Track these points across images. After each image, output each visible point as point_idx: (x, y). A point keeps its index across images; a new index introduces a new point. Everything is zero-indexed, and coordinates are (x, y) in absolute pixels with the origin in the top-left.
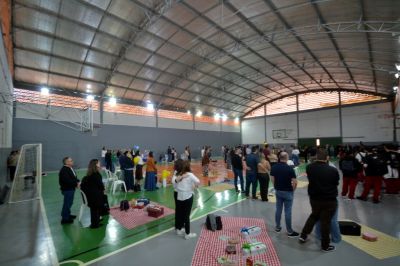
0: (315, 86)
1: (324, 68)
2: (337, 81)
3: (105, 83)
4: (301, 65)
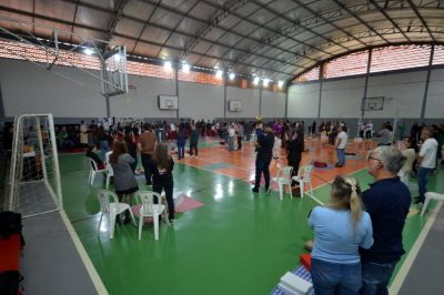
0: (398, 37)
2: (433, 29)
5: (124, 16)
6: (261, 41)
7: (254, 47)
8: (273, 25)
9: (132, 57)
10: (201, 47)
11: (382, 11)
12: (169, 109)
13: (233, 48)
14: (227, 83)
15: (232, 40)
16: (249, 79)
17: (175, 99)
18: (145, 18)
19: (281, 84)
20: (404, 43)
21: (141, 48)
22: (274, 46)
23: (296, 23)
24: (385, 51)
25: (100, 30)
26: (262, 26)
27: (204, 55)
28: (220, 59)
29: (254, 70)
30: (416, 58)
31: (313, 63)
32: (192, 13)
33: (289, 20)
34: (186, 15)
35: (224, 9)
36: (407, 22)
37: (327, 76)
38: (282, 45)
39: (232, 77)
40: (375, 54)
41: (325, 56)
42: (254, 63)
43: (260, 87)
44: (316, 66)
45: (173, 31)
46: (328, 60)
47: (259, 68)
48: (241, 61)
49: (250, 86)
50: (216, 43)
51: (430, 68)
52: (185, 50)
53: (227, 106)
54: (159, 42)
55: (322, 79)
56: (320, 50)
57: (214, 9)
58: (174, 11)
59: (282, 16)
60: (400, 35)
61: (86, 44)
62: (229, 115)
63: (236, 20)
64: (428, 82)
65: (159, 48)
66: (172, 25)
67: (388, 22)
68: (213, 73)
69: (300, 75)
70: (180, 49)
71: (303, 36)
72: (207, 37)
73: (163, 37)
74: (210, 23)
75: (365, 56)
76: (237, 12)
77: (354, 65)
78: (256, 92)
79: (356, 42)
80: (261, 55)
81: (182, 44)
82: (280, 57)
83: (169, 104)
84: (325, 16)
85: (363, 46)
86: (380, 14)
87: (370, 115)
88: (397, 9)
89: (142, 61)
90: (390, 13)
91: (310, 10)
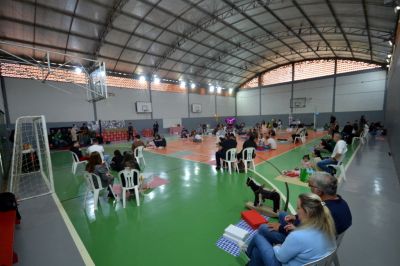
5: (106, 42)
6: (213, 59)
8: (221, 47)
10: (167, 64)
11: (298, 36)
12: (145, 113)
13: (192, 64)
15: (191, 58)
16: (206, 87)
17: (149, 104)
18: (123, 43)
19: (231, 91)
20: (316, 59)
21: (121, 66)
22: (224, 63)
23: (238, 45)
25: (87, 54)
26: (213, 48)
28: (183, 73)
29: (209, 81)
31: (253, 75)
32: (159, 39)
33: (232, 43)
34: (155, 41)
35: (184, 36)
36: (316, 43)
37: (265, 84)
39: (193, 86)
40: (297, 67)
42: (209, 75)
43: (215, 94)
44: (255, 77)
46: (264, 72)
47: (213, 79)
48: (199, 75)
49: (207, 92)
50: (179, 61)
51: (335, 76)
52: (155, 67)
53: (190, 108)
55: (261, 86)
56: (258, 65)
59: (227, 40)
60: (312, 53)
61: (77, 65)
62: (192, 116)
66: (144, 48)
67: (303, 44)
68: (178, 83)
69: (244, 83)
70: (151, 66)
71: (244, 55)
72: (172, 57)
73: (138, 58)
74: (174, 46)
75: (290, 68)
78: (212, 97)
80: (214, 70)
81: (153, 63)
82: (228, 70)
84: (259, 40)
86: (296, 38)
87: (297, 111)
88: (307, 34)
89: (122, 76)
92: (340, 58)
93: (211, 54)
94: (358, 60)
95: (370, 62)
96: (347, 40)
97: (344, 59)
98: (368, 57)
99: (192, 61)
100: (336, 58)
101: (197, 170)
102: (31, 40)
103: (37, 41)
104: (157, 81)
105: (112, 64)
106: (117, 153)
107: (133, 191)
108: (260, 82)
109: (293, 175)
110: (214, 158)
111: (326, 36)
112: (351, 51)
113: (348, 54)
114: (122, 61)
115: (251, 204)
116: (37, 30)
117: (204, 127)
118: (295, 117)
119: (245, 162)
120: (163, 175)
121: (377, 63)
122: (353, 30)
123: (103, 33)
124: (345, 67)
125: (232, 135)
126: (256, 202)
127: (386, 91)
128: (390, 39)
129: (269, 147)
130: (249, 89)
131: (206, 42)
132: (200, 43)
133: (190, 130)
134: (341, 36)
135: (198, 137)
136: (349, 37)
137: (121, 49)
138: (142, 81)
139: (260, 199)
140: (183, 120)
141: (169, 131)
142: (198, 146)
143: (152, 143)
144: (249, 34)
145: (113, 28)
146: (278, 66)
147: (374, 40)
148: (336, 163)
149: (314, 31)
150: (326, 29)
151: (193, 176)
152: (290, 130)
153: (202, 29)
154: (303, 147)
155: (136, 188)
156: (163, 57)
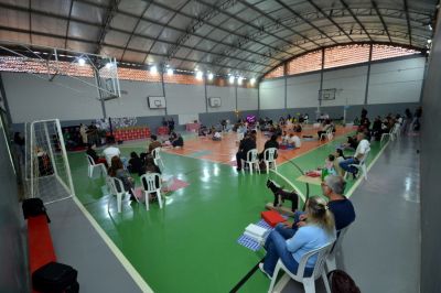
1: (355, 17)
2: (369, 31)
3: (98, 43)
4: (328, 13)
5: (111, 29)
6: (233, 46)
7: (228, 51)
8: (241, 31)
9: (122, 64)
10: (182, 53)
11: (329, 18)
14: (207, 83)
15: (208, 45)
17: (162, 99)
19: (253, 81)
20: (349, 44)
23: (261, 29)
24: (335, 50)
26: (232, 33)
27: (185, 60)
29: (229, 70)
30: (358, 55)
34: (166, 25)
35: (200, 19)
36: (349, 26)
38: (251, 48)
39: (211, 77)
40: (327, 52)
41: (288, 56)
42: (229, 64)
43: (236, 85)
45: (156, 40)
46: (290, 59)
47: (233, 68)
49: (226, 84)
50: (194, 49)
51: (370, 63)
52: (167, 56)
54: (144, 49)
55: (286, 76)
57: (190, 20)
58: (156, 22)
59: (248, 23)
60: (345, 37)
62: (210, 110)
63: (210, 28)
64: (368, 75)
65: (145, 55)
71: (268, 40)
72: (187, 43)
73: (147, 45)
74: (188, 31)
75: (319, 55)
76: (211, 21)
77: (311, 63)
78: (232, 89)
79: (311, 44)
82: (250, 58)
83: (158, 103)
85: (316, 47)
89: (131, 67)
90: (335, 20)
91: (271, 18)
92: (375, 43)
93: (230, 40)
94: (395, 45)
95: (409, 47)
96: (383, 22)
97: (380, 43)
98: (407, 42)
99: (209, 48)
100: (372, 43)
101: (216, 171)
102: (27, 28)
103: (34, 29)
104: (170, 72)
105: (119, 54)
106: (133, 155)
107: (154, 194)
108: (286, 70)
109: (314, 175)
110: (234, 159)
111: (360, 18)
112: (388, 35)
113: (385, 38)
114: (130, 50)
115: (271, 205)
116: (33, 16)
117: (224, 123)
118: (324, 110)
119: (267, 162)
120: (180, 177)
121: (416, 49)
122: (390, 12)
123: (107, 18)
124: (381, 53)
125: (254, 132)
126: (276, 203)
127: (424, 81)
128: (430, 23)
129: (293, 145)
130: (274, 79)
131: (224, 26)
132: (217, 27)
133: (209, 127)
134: (377, 18)
135: (218, 135)
136: (386, 19)
137: (128, 36)
138: (154, 72)
139: (280, 200)
140: (200, 115)
141: (185, 127)
142: (218, 145)
143: (168, 142)
144: (274, 16)
145: (118, 11)
146: (307, 52)
147: (413, 23)
148: (358, 162)
149: (347, 13)
150: (361, 10)
151: (212, 177)
152: (317, 125)
153: (220, 11)
154: (329, 144)
155: (158, 191)
156: (177, 44)
